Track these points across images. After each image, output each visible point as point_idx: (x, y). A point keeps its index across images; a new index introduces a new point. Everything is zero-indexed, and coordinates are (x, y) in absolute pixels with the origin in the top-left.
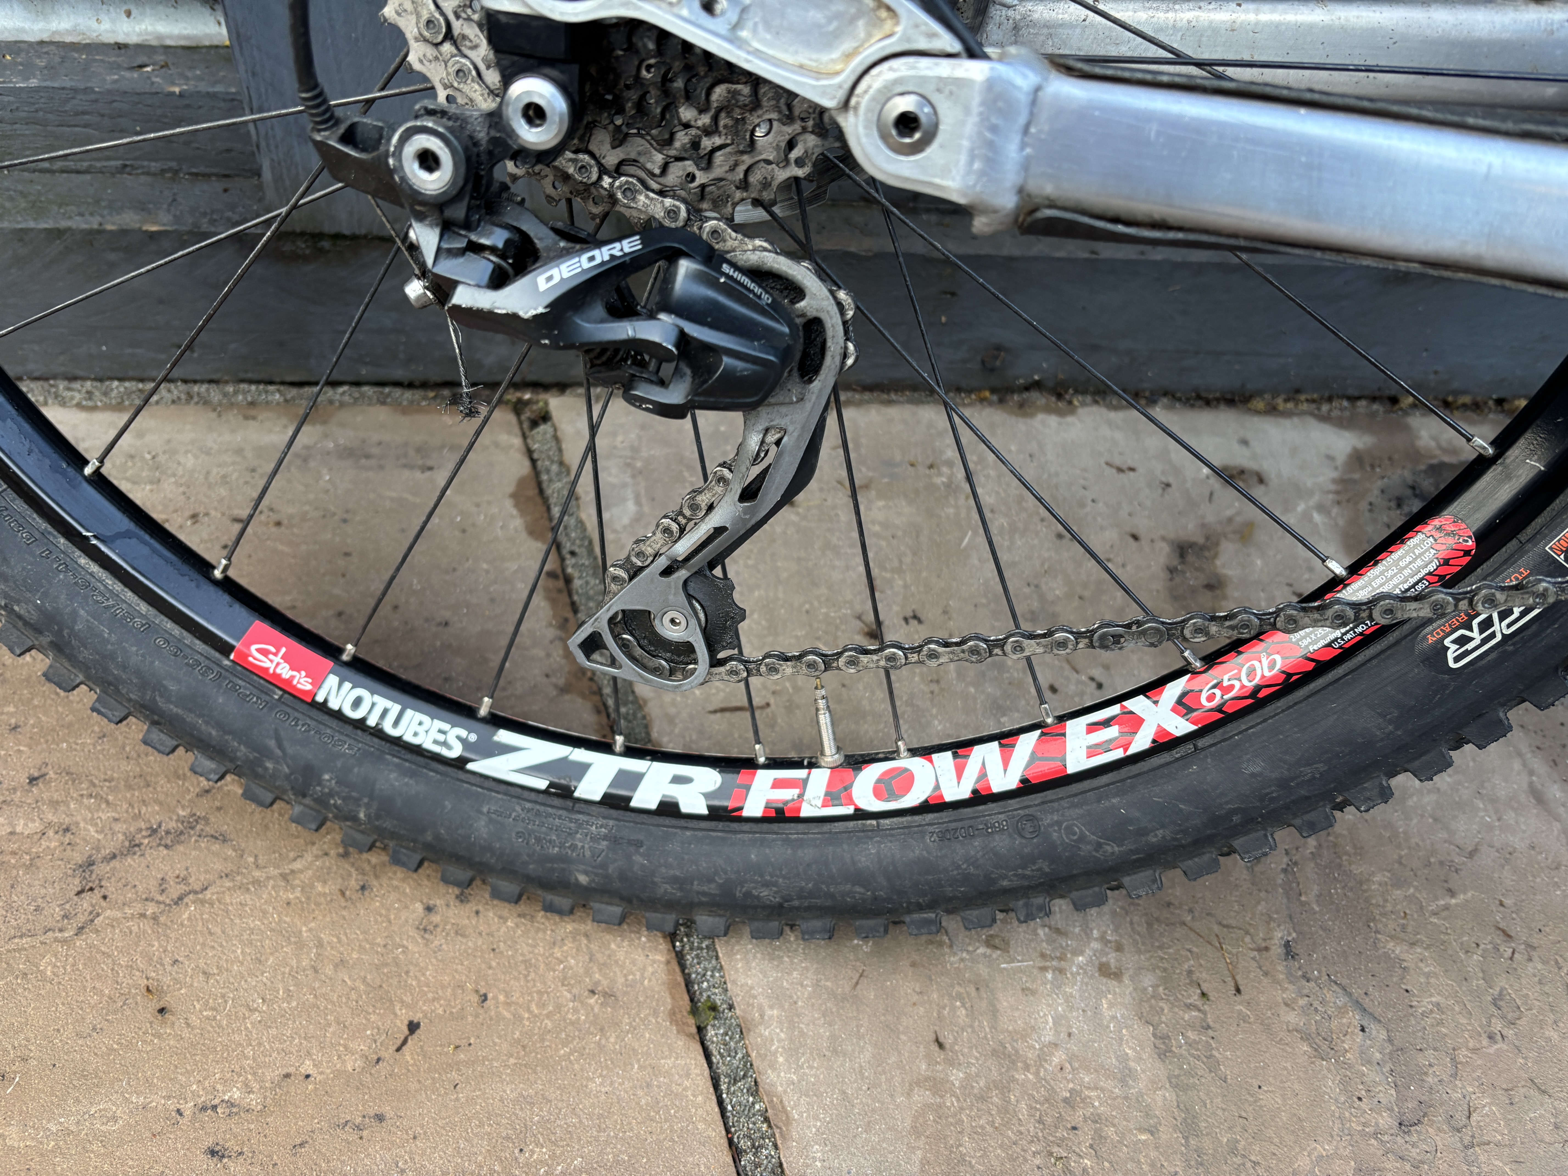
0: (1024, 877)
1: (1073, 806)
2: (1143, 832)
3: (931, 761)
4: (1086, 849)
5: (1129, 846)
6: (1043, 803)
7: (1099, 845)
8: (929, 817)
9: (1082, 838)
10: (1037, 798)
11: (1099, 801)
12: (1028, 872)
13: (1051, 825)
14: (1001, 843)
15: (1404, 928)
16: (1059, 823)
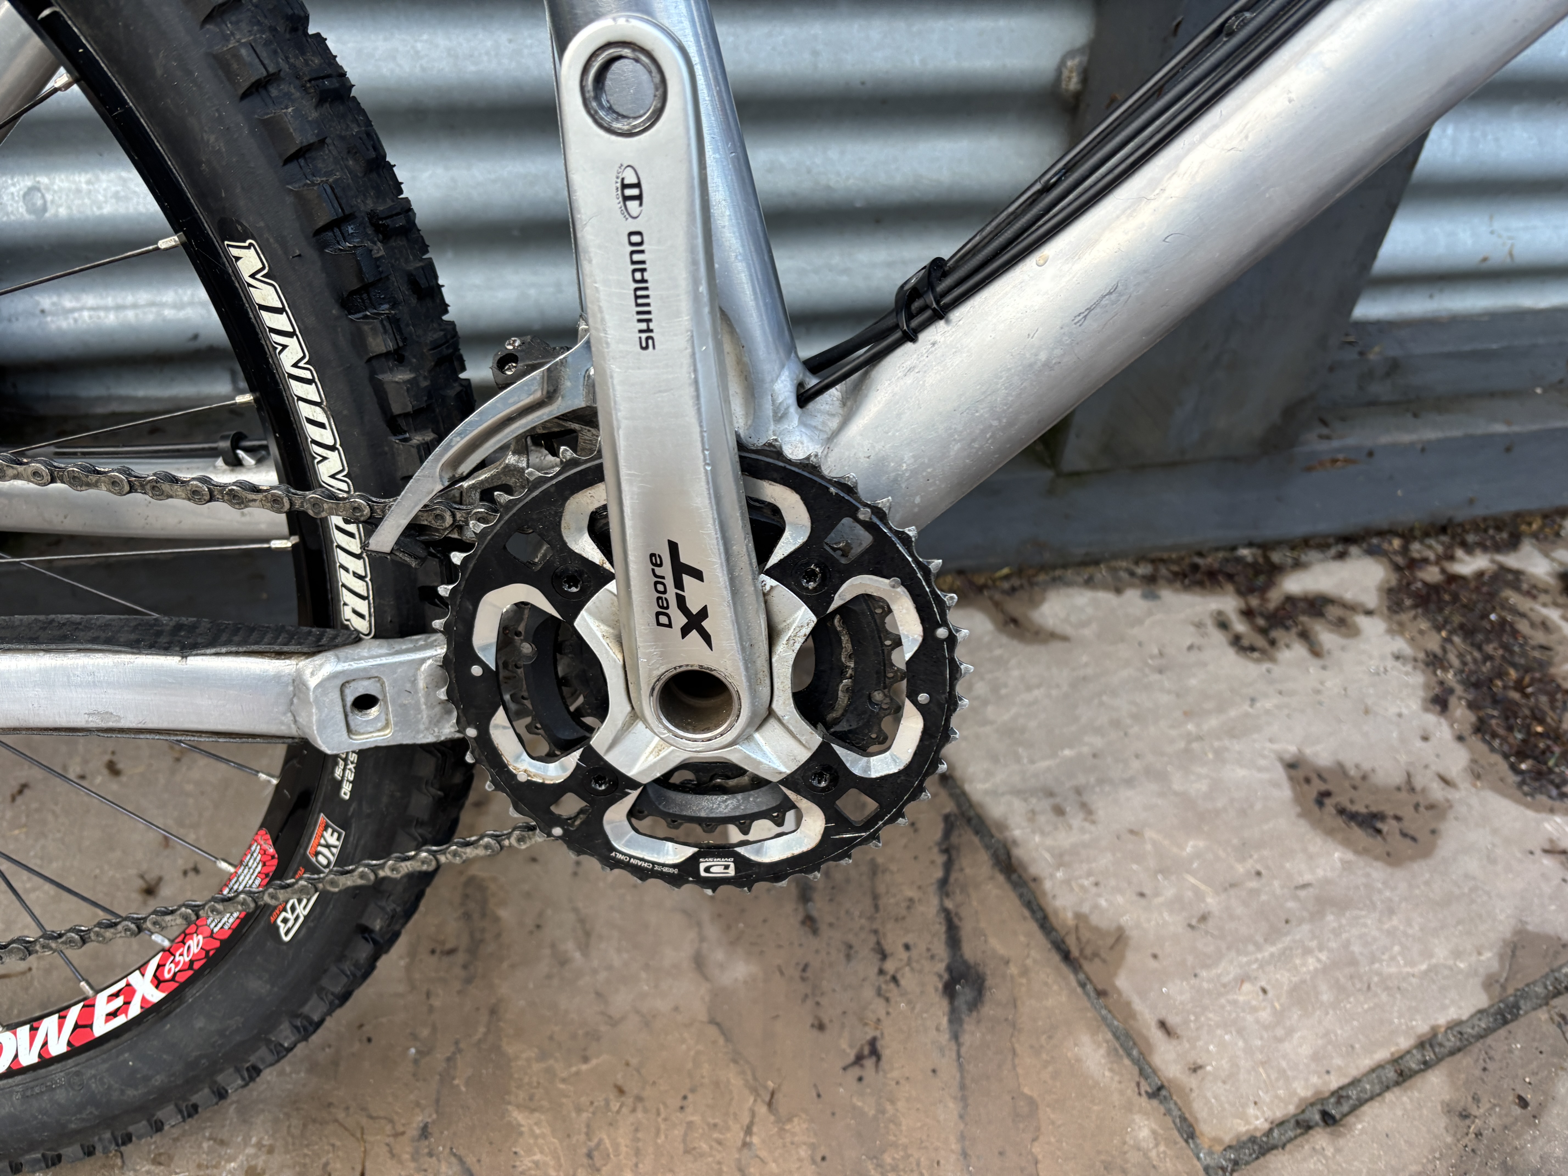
0: (83, 1120)
1: (104, 1061)
2: (147, 1079)
3: (15, 1034)
4: (115, 1095)
5: (142, 1090)
6: (87, 1061)
7: (122, 1092)
8: (18, 1079)
9: (110, 1087)
10: (83, 1057)
11: (118, 1056)
12: (84, 1116)
13: (90, 1079)
14: (61, 1096)
15: (531, 1098)
16: (94, 1076)
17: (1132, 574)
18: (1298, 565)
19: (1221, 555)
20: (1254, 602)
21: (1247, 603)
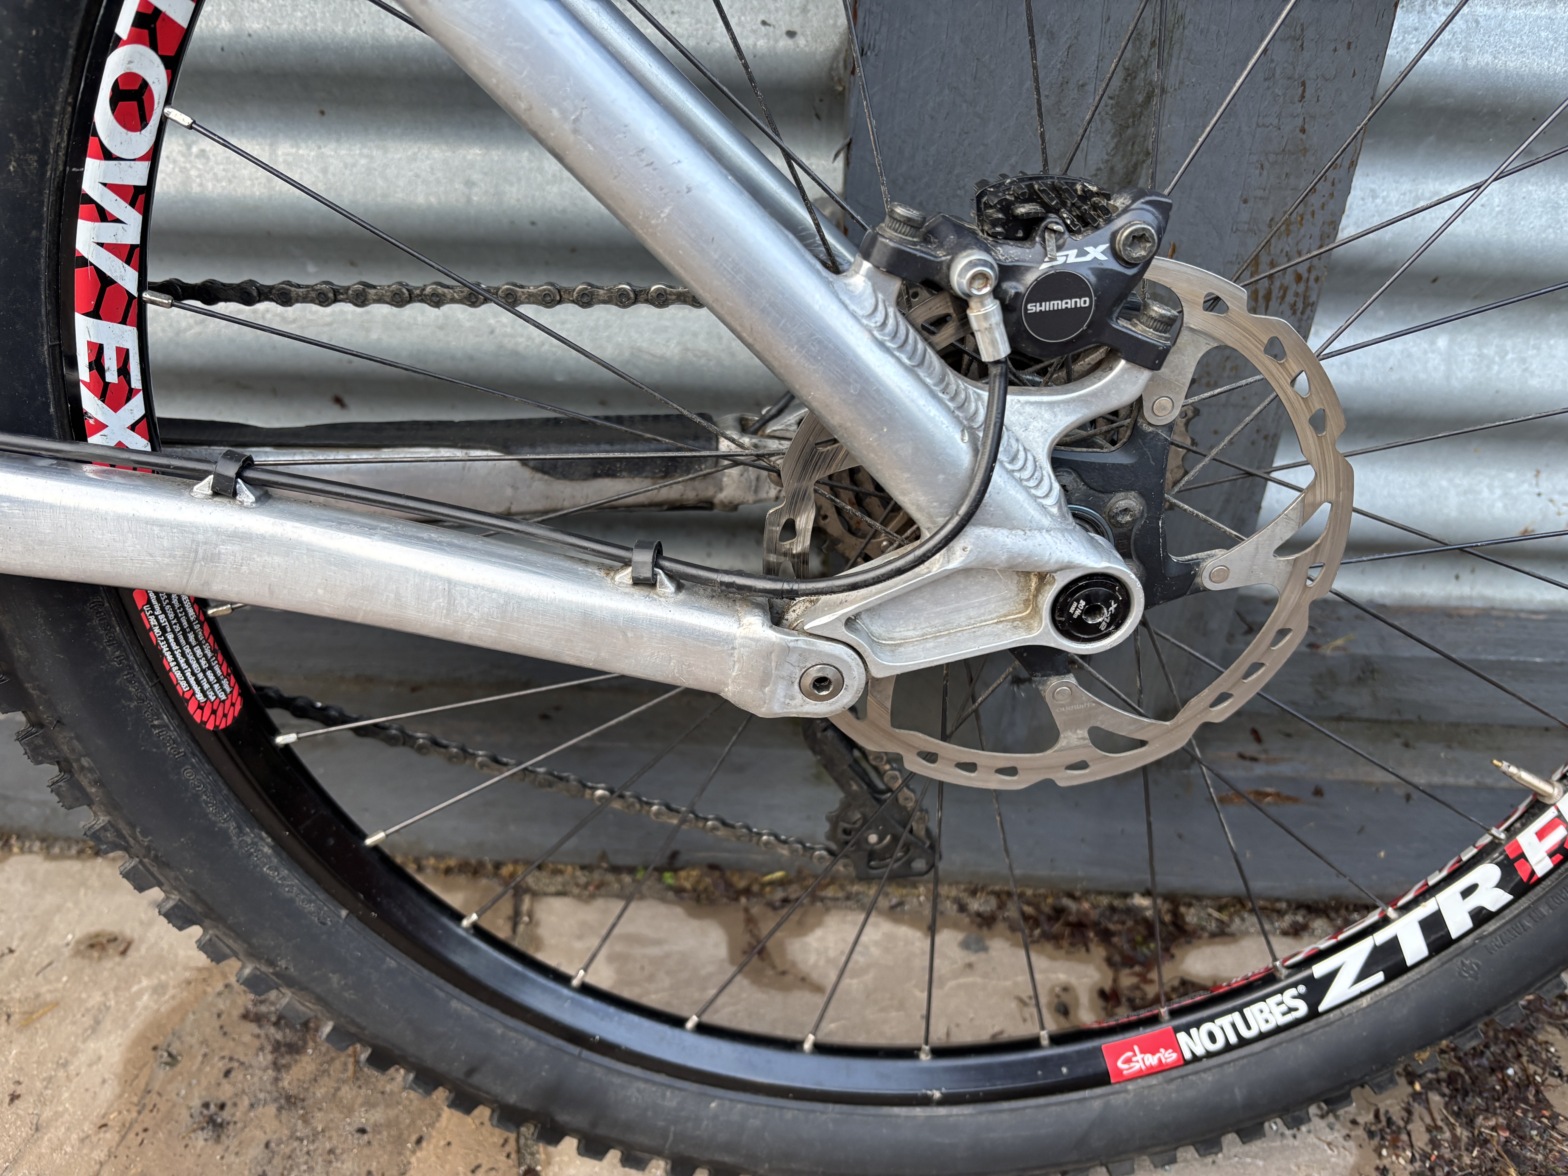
17: (962, 908)
18: (1222, 934)
19: (1105, 901)
20: (1127, 980)
21: (1115, 980)
